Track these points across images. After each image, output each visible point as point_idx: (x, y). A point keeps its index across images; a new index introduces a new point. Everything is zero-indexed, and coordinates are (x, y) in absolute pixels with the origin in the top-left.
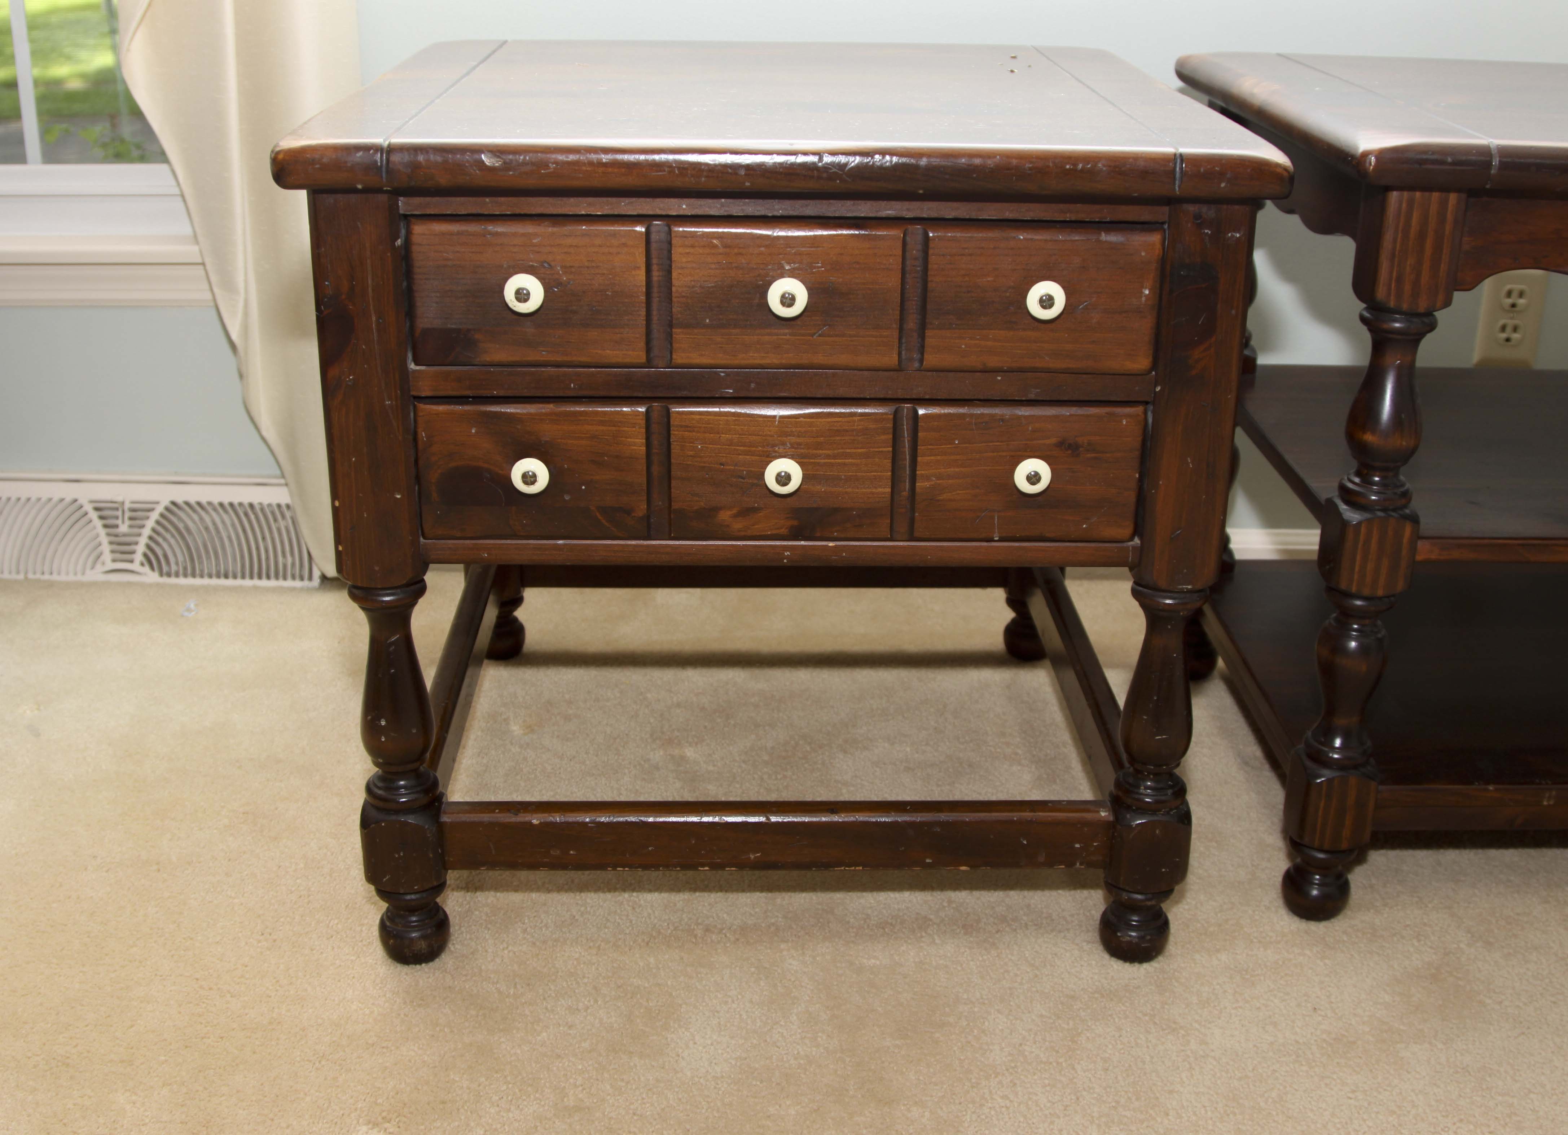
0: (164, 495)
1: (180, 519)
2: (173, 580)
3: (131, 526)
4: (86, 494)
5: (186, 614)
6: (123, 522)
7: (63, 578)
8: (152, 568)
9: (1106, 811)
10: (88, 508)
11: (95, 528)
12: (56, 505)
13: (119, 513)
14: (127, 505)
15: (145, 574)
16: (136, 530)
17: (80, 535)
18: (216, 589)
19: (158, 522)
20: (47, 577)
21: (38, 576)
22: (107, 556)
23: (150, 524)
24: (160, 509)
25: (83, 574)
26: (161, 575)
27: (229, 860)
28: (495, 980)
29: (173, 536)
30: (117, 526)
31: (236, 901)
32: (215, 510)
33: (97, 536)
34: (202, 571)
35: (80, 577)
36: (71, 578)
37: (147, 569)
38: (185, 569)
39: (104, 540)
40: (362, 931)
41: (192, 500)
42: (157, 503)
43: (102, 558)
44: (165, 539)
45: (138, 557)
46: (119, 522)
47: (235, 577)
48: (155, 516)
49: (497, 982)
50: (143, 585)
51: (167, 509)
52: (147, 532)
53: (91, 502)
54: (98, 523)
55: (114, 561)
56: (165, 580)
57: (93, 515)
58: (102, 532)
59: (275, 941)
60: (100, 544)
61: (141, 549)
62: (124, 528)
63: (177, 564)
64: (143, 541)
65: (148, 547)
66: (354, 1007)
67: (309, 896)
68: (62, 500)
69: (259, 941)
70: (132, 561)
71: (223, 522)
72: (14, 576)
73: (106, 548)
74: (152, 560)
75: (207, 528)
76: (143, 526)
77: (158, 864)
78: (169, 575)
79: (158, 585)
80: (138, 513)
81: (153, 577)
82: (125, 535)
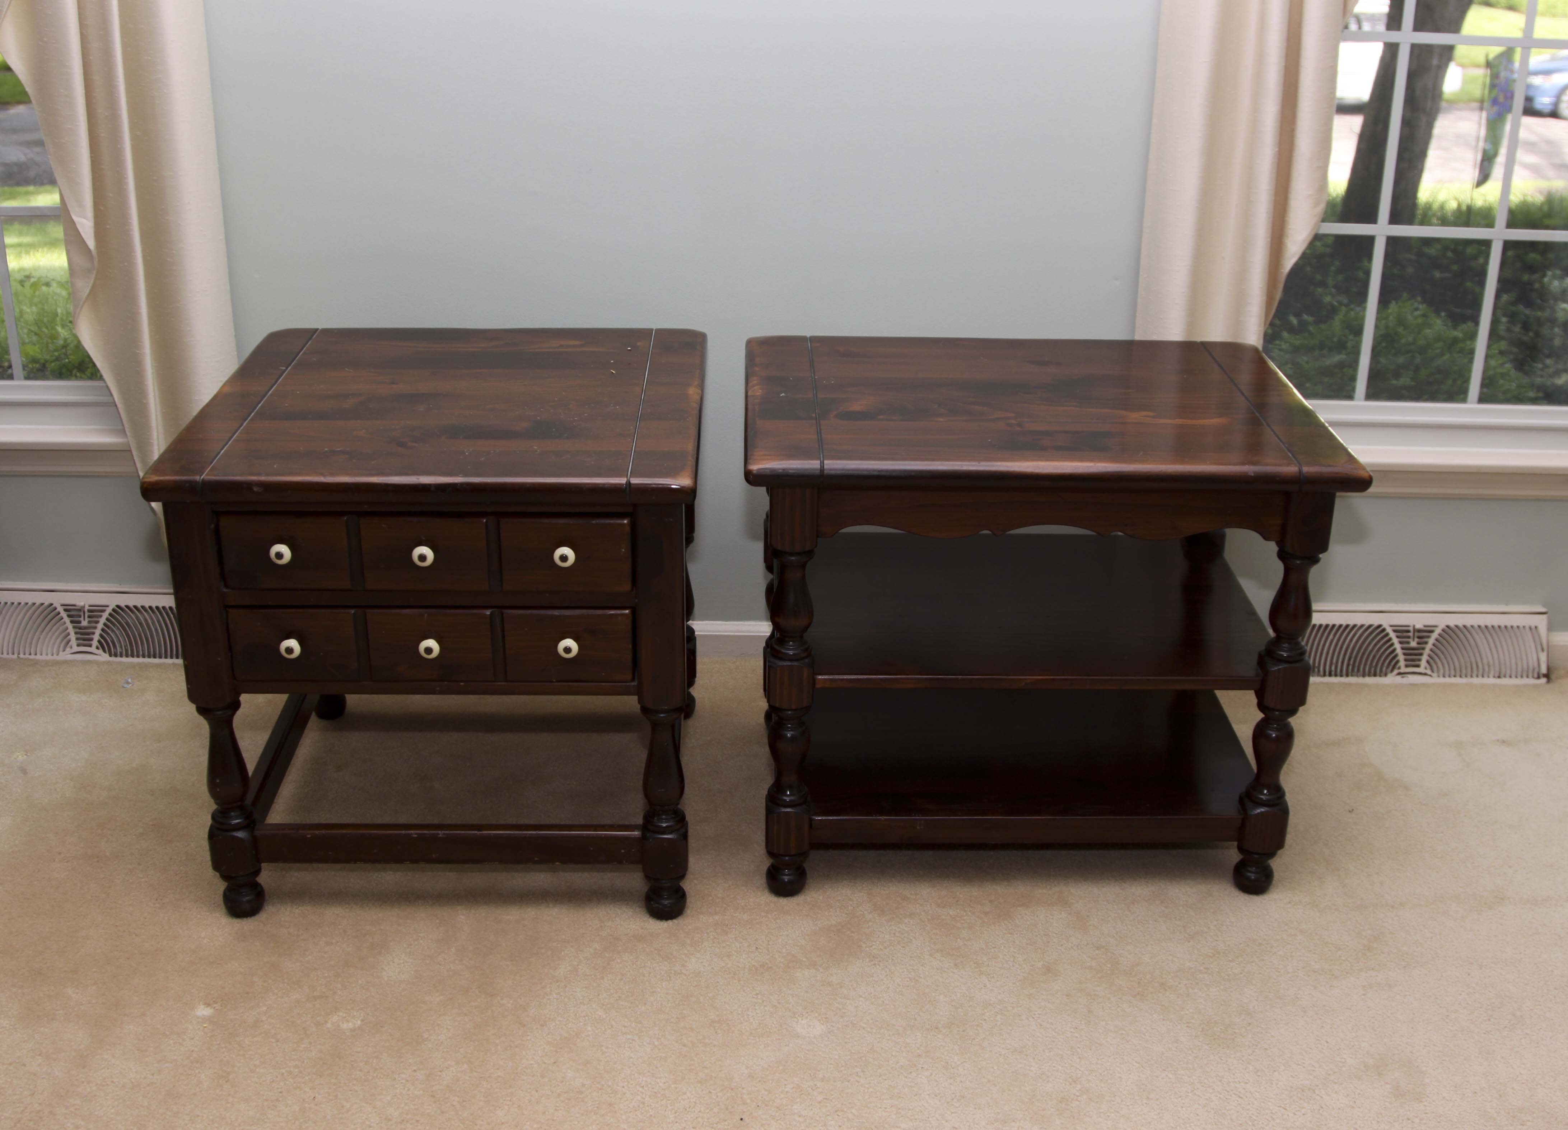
0: (113, 601)
1: (122, 617)
2: (119, 659)
3: (89, 622)
4: (57, 600)
5: (126, 686)
6: (84, 619)
7: (44, 657)
8: (104, 651)
9: (638, 831)
10: (60, 609)
11: (65, 623)
12: (38, 607)
13: (82, 614)
14: (87, 608)
15: (100, 655)
16: (94, 625)
17: (55, 628)
18: (146, 666)
19: (107, 619)
20: (33, 657)
21: (27, 656)
22: (74, 642)
23: (103, 620)
24: (109, 610)
25: (58, 655)
26: (110, 656)
27: (141, 855)
28: (288, 926)
29: (118, 629)
30: (80, 622)
31: (143, 880)
32: (146, 610)
33: (67, 628)
34: (138, 652)
35: (55, 657)
36: (50, 657)
37: (100, 651)
38: (127, 651)
39: (71, 630)
40: (215, 898)
41: (131, 605)
42: (108, 606)
43: (70, 643)
44: (113, 631)
45: (95, 643)
46: (82, 619)
47: (160, 657)
48: (105, 615)
49: (289, 928)
50: (97, 663)
51: (114, 610)
52: (100, 626)
53: (62, 605)
54: (67, 620)
55: (78, 645)
56: (113, 659)
57: (64, 614)
58: (70, 626)
59: (163, 904)
60: (69, 634)
61: (96, 637)
62: (85, 623)
63: (121, 647)
64: (98, 632)
65: (101, 636)
66: (205, 941)
67: (186, 877)
68: (42, 604)
69: (154, 904)
70: (90, 646)
71: (152, 619)
72: (10, 656)
73: (73, 637)
74: (105, 645)
75: (141, 624)
76: (97, 622)
77: (98, 857)
78: (116, 656)
79: (108, 662)
80: (95, 612)
81: (104, 657)
82: (85, 628)
